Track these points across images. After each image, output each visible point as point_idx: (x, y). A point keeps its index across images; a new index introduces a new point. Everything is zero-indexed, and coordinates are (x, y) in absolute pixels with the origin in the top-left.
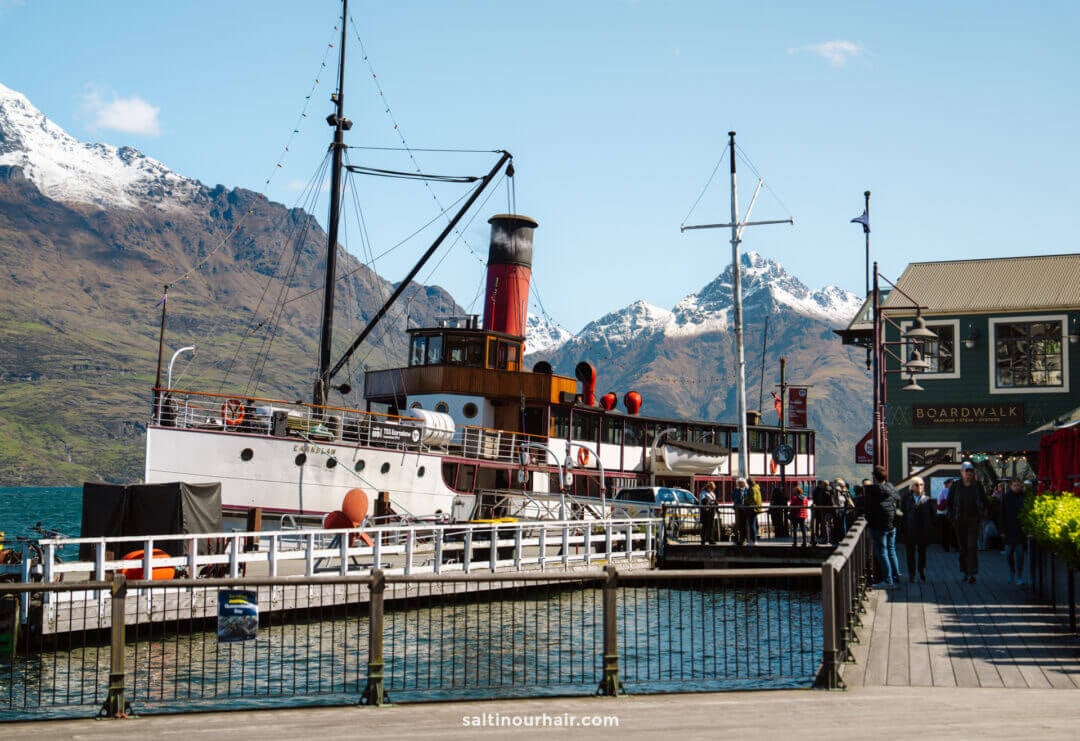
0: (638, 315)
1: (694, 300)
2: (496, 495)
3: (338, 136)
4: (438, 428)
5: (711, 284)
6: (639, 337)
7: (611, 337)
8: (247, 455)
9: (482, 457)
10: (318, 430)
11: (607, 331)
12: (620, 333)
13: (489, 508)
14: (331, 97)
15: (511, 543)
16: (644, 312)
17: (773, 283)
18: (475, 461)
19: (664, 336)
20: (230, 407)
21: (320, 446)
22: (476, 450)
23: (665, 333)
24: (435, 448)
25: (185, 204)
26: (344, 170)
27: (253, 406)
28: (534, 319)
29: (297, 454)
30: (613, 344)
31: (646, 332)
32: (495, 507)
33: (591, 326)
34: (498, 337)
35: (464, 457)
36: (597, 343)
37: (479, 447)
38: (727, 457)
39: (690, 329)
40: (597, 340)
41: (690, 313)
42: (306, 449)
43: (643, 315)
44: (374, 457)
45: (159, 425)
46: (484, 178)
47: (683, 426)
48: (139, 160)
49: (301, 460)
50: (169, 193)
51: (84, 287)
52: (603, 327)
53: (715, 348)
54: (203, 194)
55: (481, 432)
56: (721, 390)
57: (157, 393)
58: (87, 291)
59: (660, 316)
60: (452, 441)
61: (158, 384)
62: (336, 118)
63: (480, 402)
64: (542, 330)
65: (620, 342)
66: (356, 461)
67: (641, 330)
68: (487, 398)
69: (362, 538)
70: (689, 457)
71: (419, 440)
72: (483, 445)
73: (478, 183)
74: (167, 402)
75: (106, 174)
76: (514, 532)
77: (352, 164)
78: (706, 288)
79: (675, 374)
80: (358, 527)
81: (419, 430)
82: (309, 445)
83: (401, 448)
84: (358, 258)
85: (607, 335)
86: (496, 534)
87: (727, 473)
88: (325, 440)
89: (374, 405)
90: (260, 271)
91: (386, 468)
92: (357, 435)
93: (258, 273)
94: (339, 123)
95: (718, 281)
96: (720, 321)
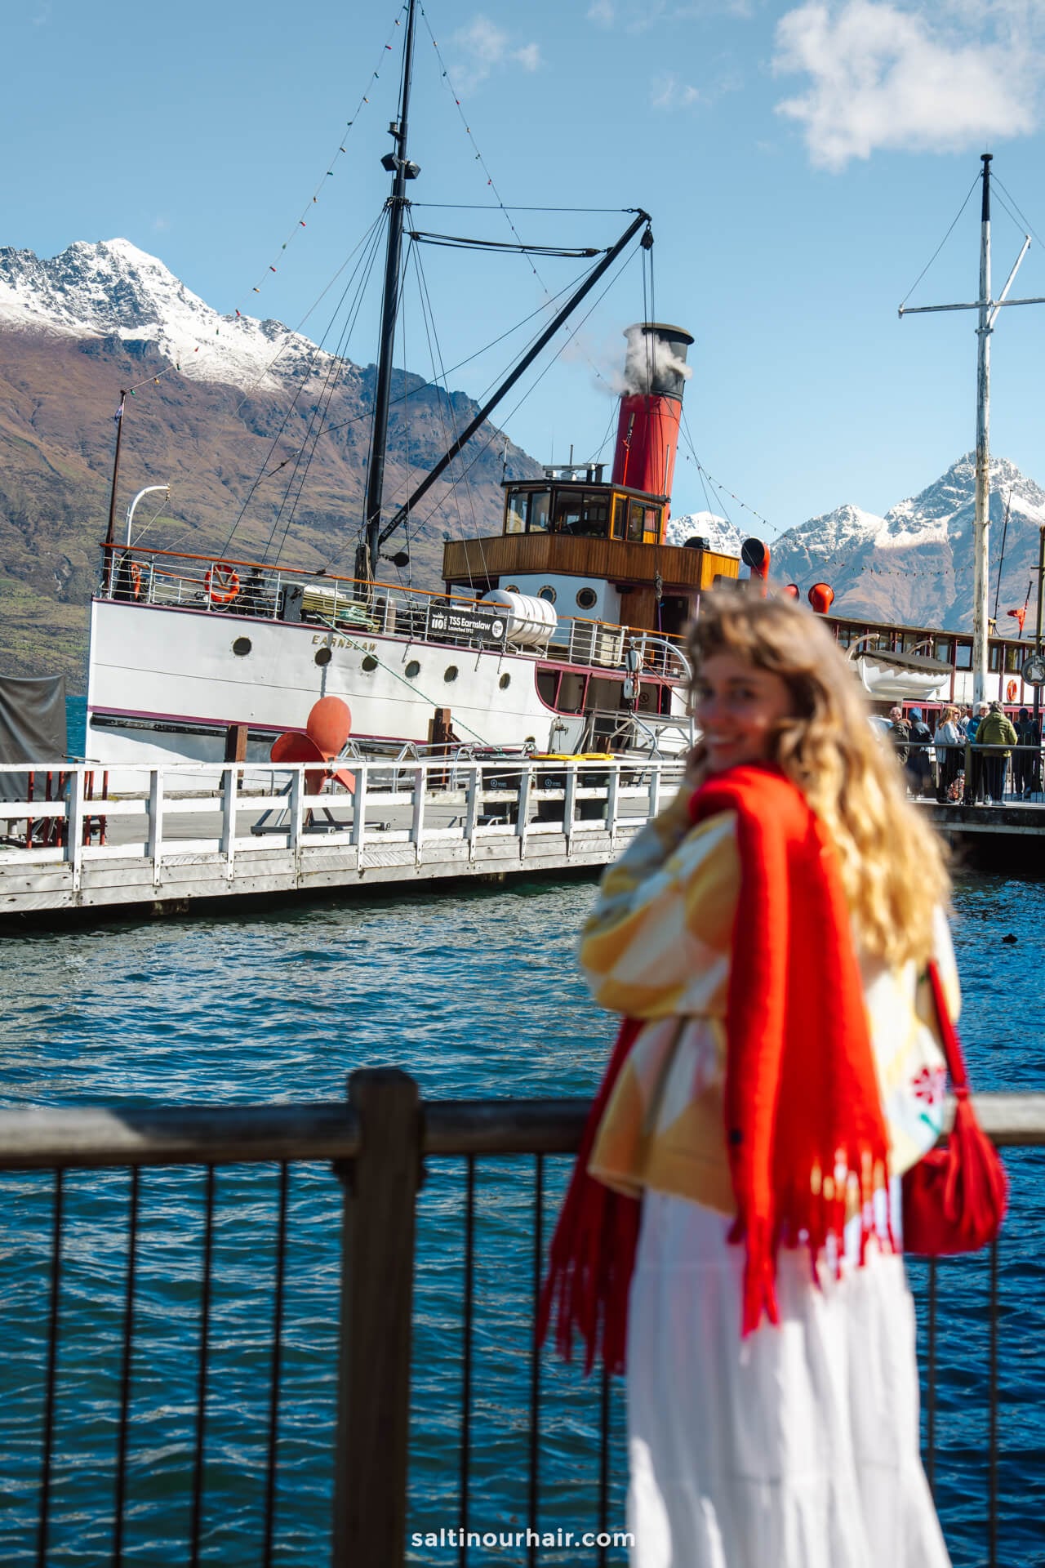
0: (844, 522)
1: (909, 505)
2: (617, 718)
3: (398, 187)
4: (532, 619)
5: (931, 487)
6: (845, 547)
7: (812, 547)
8: (242, 647)
9: (595, 664)
10: (350, 615)
11: (808, 539)
12: (822, 542)
13: (603, 737)
14: (388, 129)
15: (601, 793)
16: (851, 518)
17: (1005, 487)
18: (587, 669)
19: (873, 546)
20: (217, 576)
21: (352, 638)
22: (588, 653)
23: (876, 543)
24: (529, 648)
25: (334, 386)
26: (406, 238)
27: (259, 576)
28: (724, 524)
29: (318, 648)
30: (814, 555)
31: (853, 541)
32: (613, 735)
34: (629, 494)
35: (570, 663)
36: (796, 553)
37: (593, 649)
38: (949, 677)
39: (905, 539)
40: (795, 549)
41: (906, 520)
42: (331, 641)
43: (850, 522)
44: (434, 658)
45: (110, 598)
46: (609, 250)
47: (888, 631)
48: (285, 335)
49: (323, 658)
50: (316, 373)
51: (223, 478)
52: (803, 535)
53: (933, 562)
54: (354, 375)
55: (595, 628)
56: (938, 611)
57: (108, 552)
58: (225, 483)
59: (871, 524)
60: (552, 640)
61: (109, 538)
62: (395, 159)
63: (600, 587)
64: (733, 537)
65: (822, 553)
66: (407, 663)
67: (848, 539)
68: (610, 582)
69: (337, 779)
70: (896, 675)
71: (503, 636)
72: (598, 646)
73: (599, 258)
74: (125, 565)
75: (247, 351)
76: (607, 776)
77: (417, 230)
78: (925, 491)
79: (886, 591)
80: (331, 759)
81: (504, 620)
82: (335, 636)
83: (475, 646)
84: (525, 452)
85: (808, 545)
86: (575, 778)
87: (948, 698)
88: (362, 629)
89: (454, 587)
90: (414, 463)
91: (451, 674)
92: (411, 626)
93: (412, 466)
94: (400, 168)
95: (940, 484)
96: (938, 531)
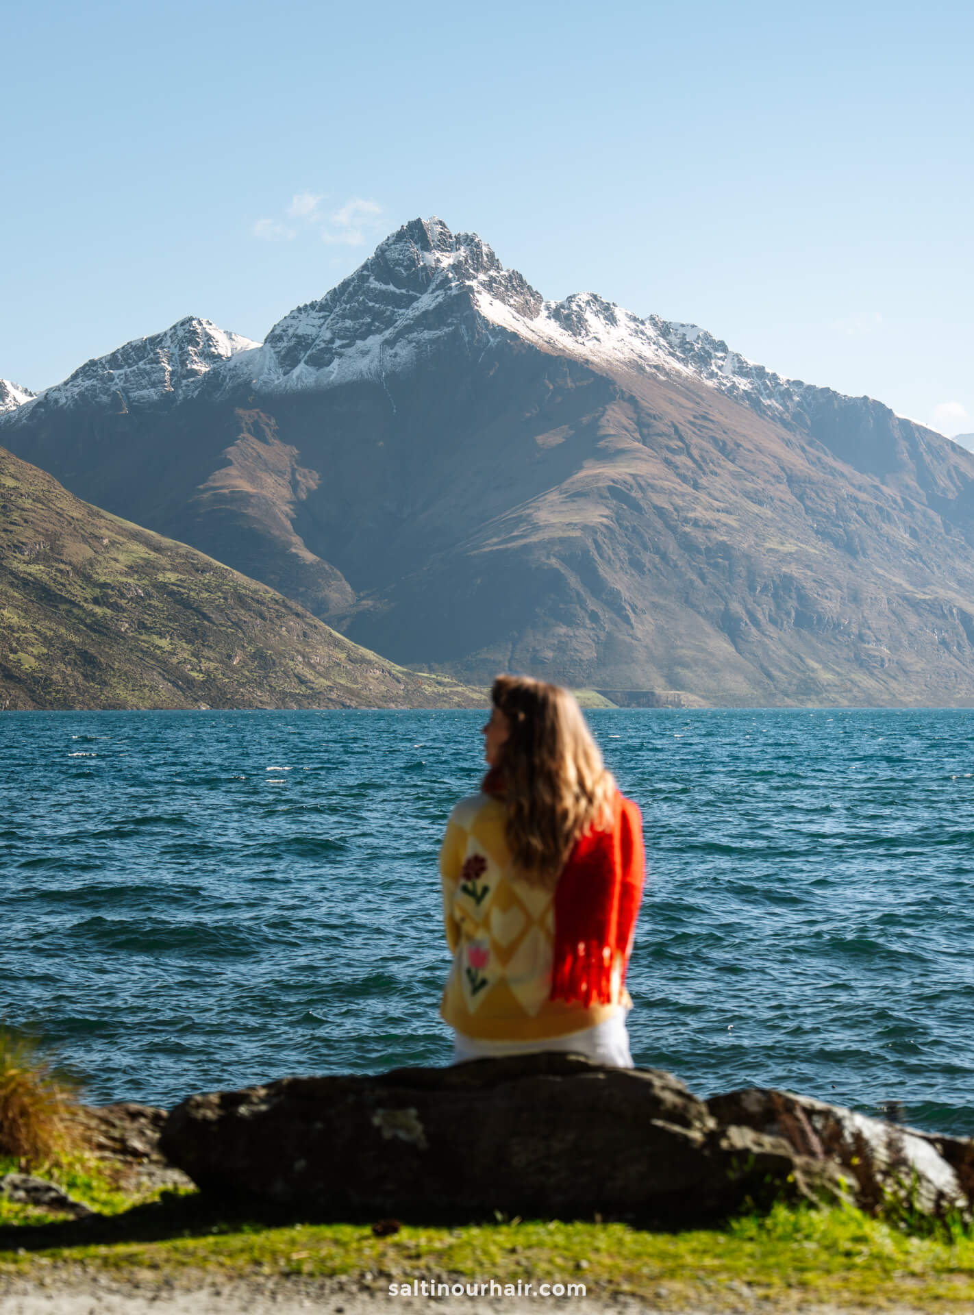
0: (189, 349)
6: (193, 394)
7: (133, 394)
11: (126, 379)
12: (152, 384)
16: (202, 341)
17: (473, 283)
30: (138, 408)
31: (208, 383)
33: (89, 369)
36: (106, 404)
39: (307, 376)
40: (104, 399)
41: (304, 343)
43: (201, 348)
52: (116, 373)
65: (153, 405)
67: (197, 379)
78: (334, 291)
79: (279, 472)
85: (126, 390)
95: (360, 278)
